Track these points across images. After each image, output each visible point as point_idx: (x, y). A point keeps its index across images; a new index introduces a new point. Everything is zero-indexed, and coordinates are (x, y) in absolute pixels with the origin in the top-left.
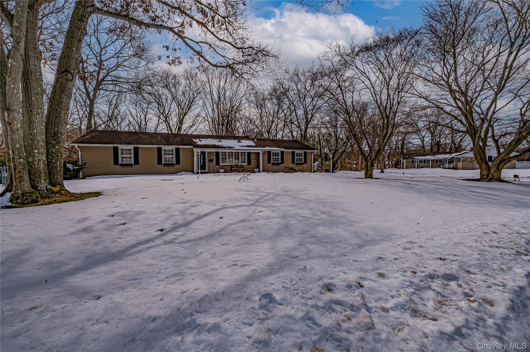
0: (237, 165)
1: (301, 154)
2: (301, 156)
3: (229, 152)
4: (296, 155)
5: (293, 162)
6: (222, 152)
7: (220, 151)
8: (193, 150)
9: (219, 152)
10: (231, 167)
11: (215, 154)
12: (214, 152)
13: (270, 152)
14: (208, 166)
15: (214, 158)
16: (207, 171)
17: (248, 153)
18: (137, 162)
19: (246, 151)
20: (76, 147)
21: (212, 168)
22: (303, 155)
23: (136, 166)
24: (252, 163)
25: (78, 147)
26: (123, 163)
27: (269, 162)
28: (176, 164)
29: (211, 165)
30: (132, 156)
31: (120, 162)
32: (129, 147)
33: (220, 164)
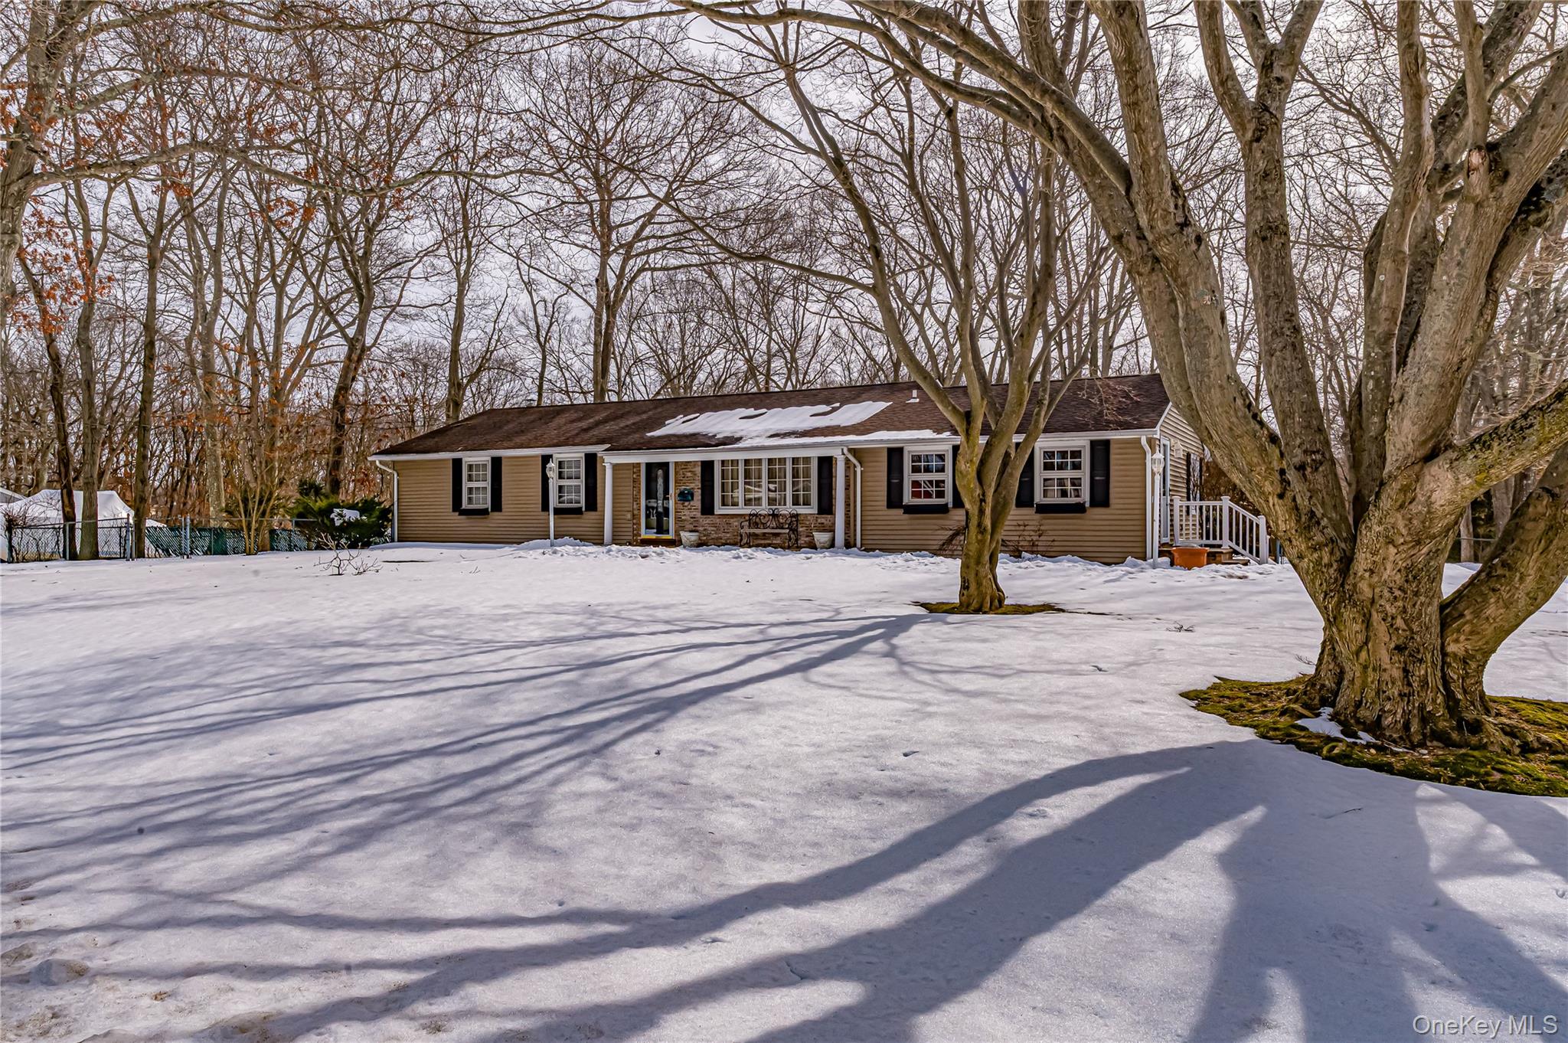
0: (775, 516)
1: (1076, 454)
3: (745, 462)
4: (1039, 461)
5: (1024, 498)
6: (723, 462)
7: (717, 456)
8: (602, 460)
9: (712, 462)
10: (754, 520)
11: (698, 470)
12: (696, 463)
13: (900, 450)
14: (677, 519)
15: (696, 486)
16: (671, 536)
17: (820, 459)
19: (814, 454)
20: (377, 463)
22: (1086, 460)
23: (496, 515)
26: (471, 507)
27: (894, 499)
28: (587, 509)
29: (686, 514)
30: (488, 484)
31: (465, 505)
32: (483, 457)
33: (717, 511)
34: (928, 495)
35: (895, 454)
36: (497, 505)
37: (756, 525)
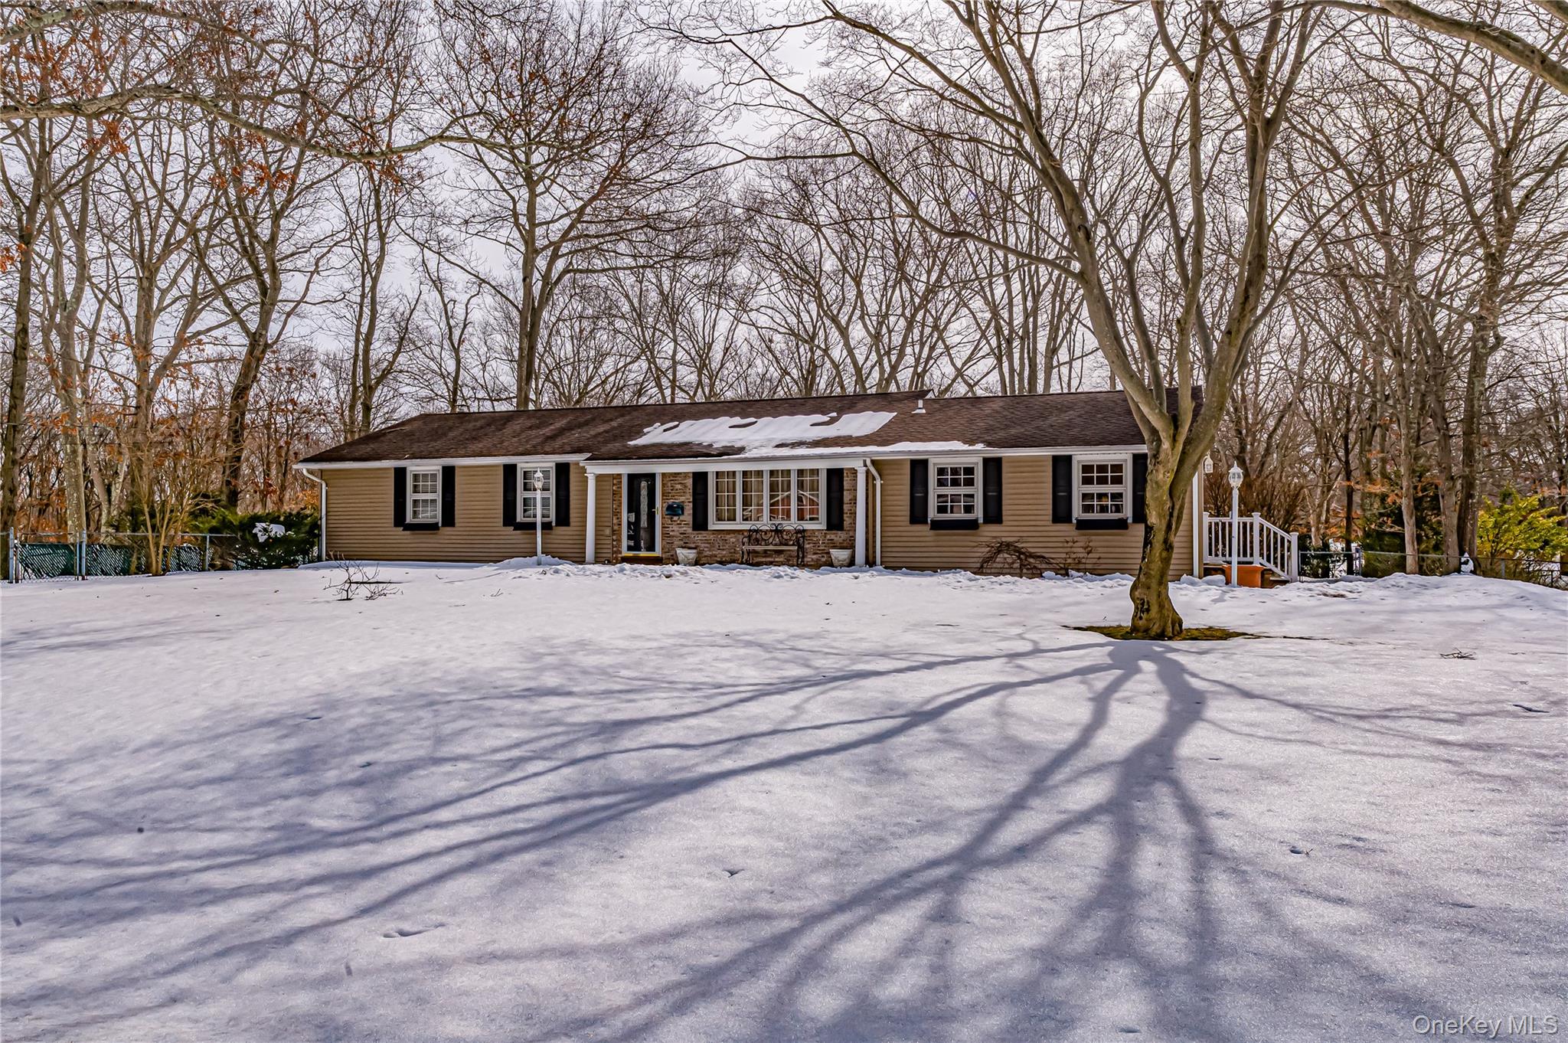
0: (778, 532)
1: (1117, 468)
2: (1117, 480)
3: (745, 473)
4: (1077, 475)
5: (1061, 513)
6: (718, 474)
7: (711, 467)
9: (706, 474)
10: (753, 536)
11: (689, 482)
12: (686, 474)
13: (924, 463)
14: (665, 535)
15: (686, 499)
16: (655, 553)
17: (831, 473)
19: (823, 465)
20: (304, 472)
22: (1128, 474)
23: (448, 530)
24: (847, 520)
26: (416, 521)
27: (918, 514)
28: (558, 524)
29: (675, 529)
30: (438, 496)
31: (409, 518)
32: (433, 466)
33: (711, 527)
34: (955, 510)
35: (919, 467)
36: (449, 518)
37: (757, 542)
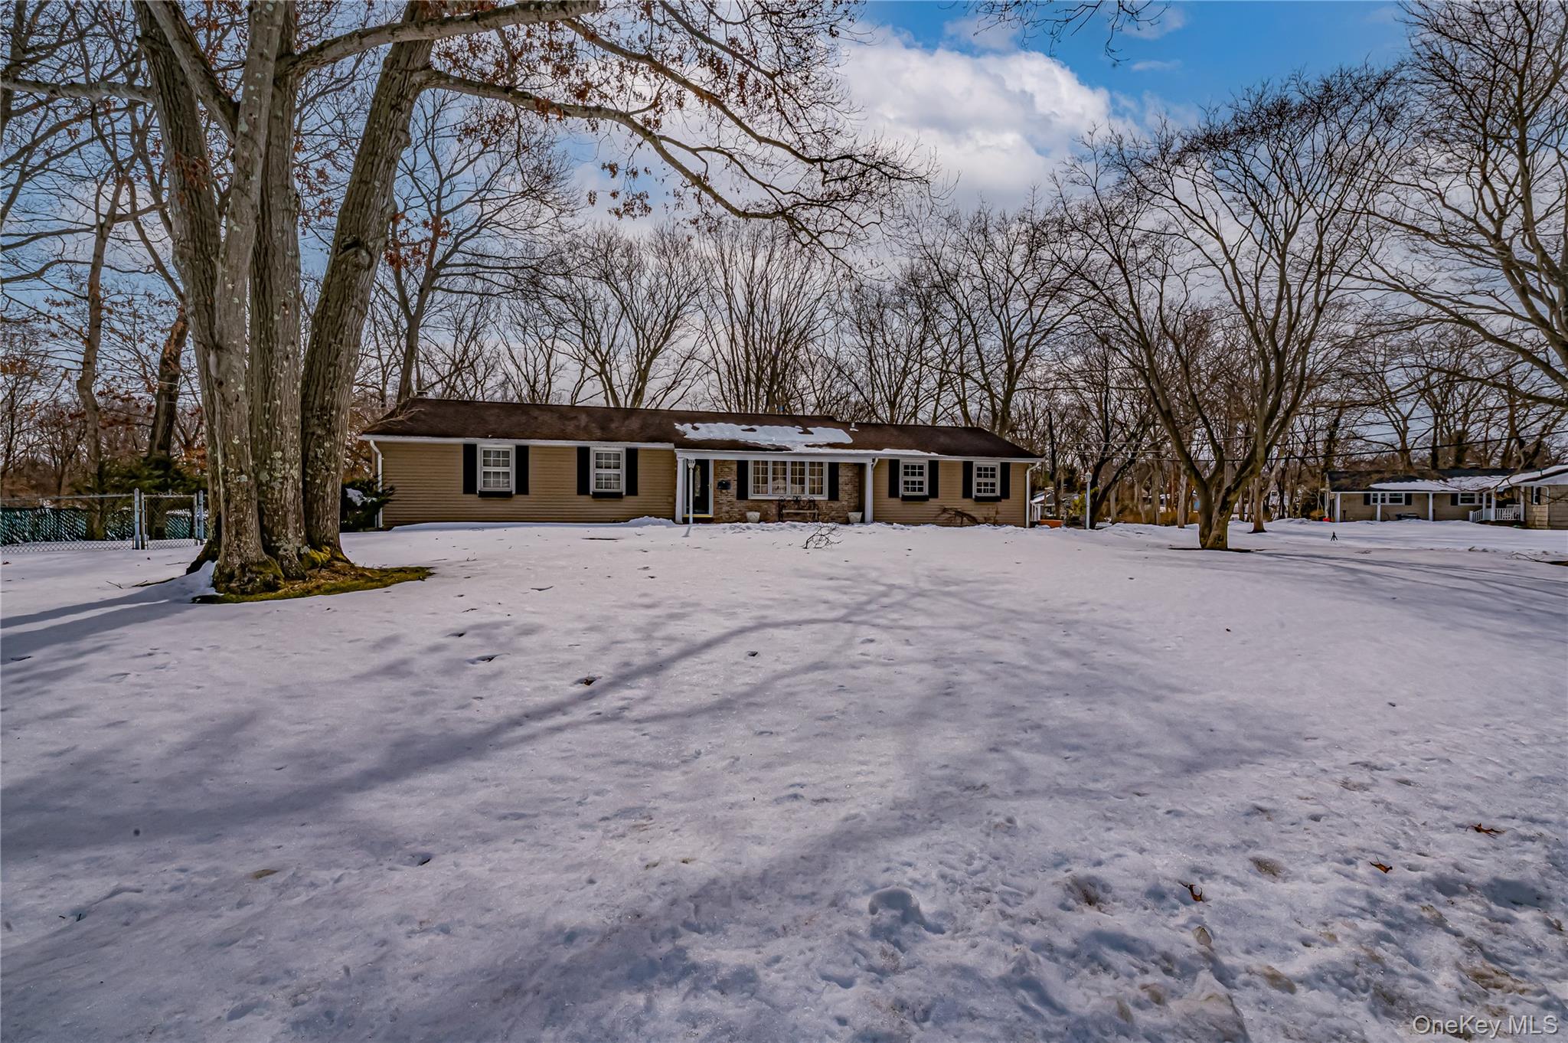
0: (797, 501)
1: (993, 469)
2: (993, 476)
3: (775, 463)
4: (975, 472)
5: (967, 493)
6: (756, 463)
7: (751, 457)
8: (675, 456)
9: (746, 462)
10: (781, 504)
11: (735, 467)
12: (732, 462)
13: (898, 461)
14: (716, 503)
15: (732, 478)
16: (710, 515)
17: (831, 464)
18: (523, 487)
19: (826, 460)
20: (372, 443)
21: (725, 508)
22: (998, 473)
23: (521, 497)
24: (841, 495)
25: (376, 443)
26: (487, 489)
27: (894, 492)
28: (627, 493)
29: (723, 499)
30: (511, 470)
31: (481, 487)
32: (503, 445)
33: (750, 497)
34: (914, 490)
35: (894, 464)
37: (784, 508)
